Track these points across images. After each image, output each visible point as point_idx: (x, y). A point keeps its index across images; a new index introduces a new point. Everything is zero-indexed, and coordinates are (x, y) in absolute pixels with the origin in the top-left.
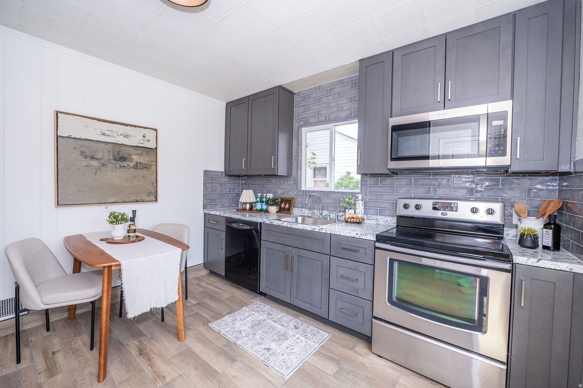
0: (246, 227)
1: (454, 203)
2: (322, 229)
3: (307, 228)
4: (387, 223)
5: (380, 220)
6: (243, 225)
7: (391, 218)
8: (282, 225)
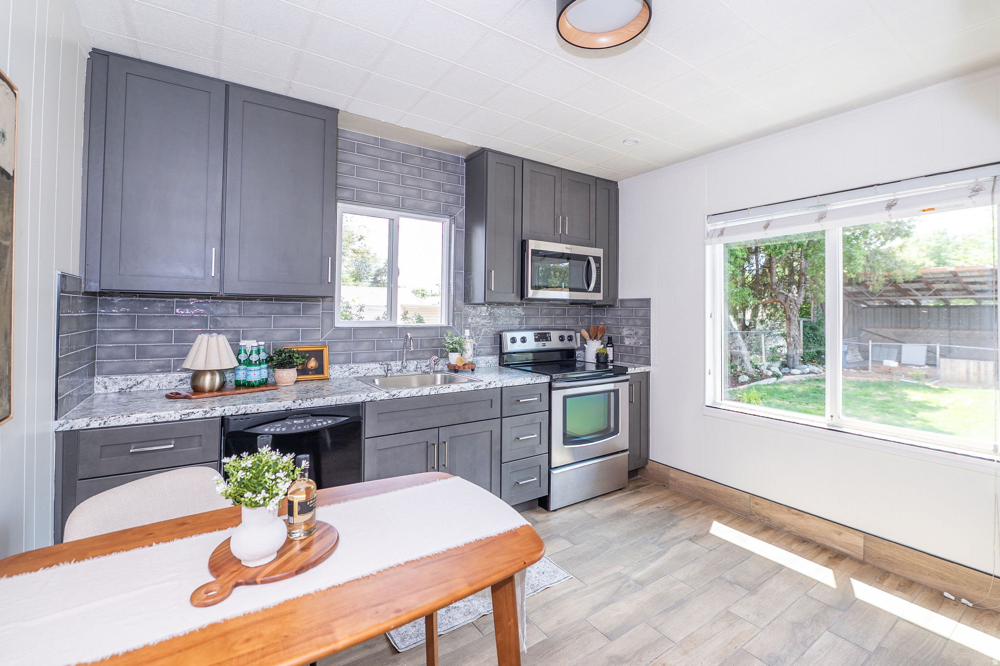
0: (319, 422)
1: (548, 333)
2: (489, 384)
3: (467, 388)
4: (488, 364)
5: (481, 362)
6: (308, 421)
7: (492, 358)
8: (419, 394)
